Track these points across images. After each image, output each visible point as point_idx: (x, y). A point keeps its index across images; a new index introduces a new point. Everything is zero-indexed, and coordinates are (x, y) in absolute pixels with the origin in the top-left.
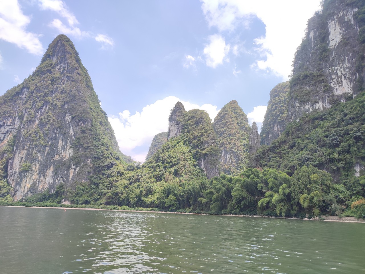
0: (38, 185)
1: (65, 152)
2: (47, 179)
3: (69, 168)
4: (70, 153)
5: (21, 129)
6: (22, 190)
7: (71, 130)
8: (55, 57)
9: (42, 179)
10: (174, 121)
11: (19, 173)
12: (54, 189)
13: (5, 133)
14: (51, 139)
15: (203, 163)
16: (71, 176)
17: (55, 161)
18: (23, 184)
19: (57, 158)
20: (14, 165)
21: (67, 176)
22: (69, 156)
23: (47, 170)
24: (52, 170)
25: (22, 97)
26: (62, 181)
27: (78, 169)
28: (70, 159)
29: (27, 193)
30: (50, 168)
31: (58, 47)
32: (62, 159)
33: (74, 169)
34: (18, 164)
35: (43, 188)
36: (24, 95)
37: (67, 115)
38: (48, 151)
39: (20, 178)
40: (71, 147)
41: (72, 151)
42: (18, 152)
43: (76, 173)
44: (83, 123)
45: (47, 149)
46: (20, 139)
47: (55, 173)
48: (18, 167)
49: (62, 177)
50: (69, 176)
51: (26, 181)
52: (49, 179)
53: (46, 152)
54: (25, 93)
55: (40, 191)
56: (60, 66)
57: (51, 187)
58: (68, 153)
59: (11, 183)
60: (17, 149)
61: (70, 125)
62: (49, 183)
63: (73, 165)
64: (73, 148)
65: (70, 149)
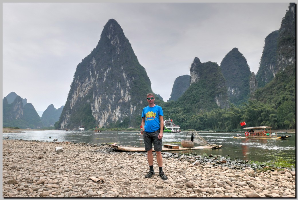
0: (112, 118)
1: (125, 97)
2: (117, 114)
3: (130, 107)
4: (129, 98)
5: (96, 84)
6: (103, 121)
7: (128, 83)
8: (110, 35)
9: (114, 114)
10: (194, 72)
11: (100, 111)
12: (122, 120)
13: (85, 87)
14: (116, 89)
15: (217, 99)
16: (131, 112)
17: (120, 103)
18: (103, 117)
19: (121, 101)
20: (95, 106)
21: (129, 112)
22: (129, 99)
23: (116, 109)
24: (119, 109)
25: (92, 63)
26: (127, 115)
27: (135, 107)
28: (130, 101)
29: (106, 123)
30: (117, 107)
31: (111, 28)
32: (124, 101)
33: (133, 107)
34: (98, 105)
35: (115, 119)
36: (93, 62)
37: (123, 73)
38: (115, 97)
39: (100, 114)
40: (129, 94)
41: (130, 96)
42: (96, 98)
43: (134, 110)
44: (134, 78)
45: (114, 95)
46: (96, 90)
47: (121, 111)
48: (98, 107)
49: (126, 113)
50: (130, 112)
51: (105, 116)
52: (118, 114)
53: (114, 98)
54: (93, 61)
55: (114, 121)
56: (114, 41)
57: (120, 119)
58: (128, 98)
59: (95, 117)
60: (95, 96)
61: (126, 80)
62: (119, 117)
63: (132, 105)
64: (130, 94)
65: (128, 95)
